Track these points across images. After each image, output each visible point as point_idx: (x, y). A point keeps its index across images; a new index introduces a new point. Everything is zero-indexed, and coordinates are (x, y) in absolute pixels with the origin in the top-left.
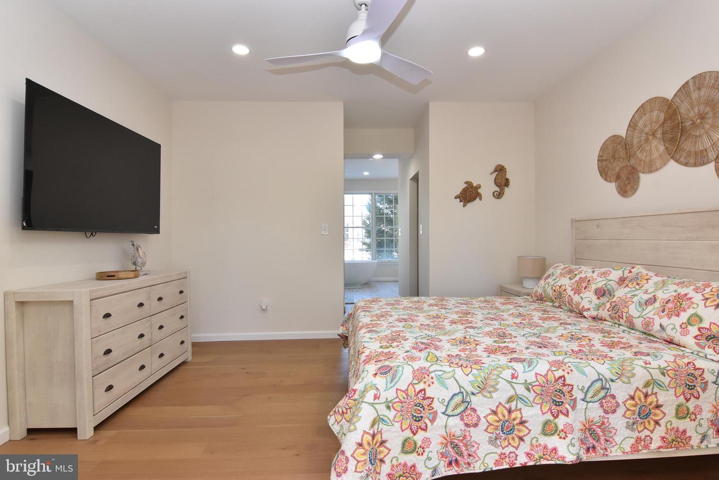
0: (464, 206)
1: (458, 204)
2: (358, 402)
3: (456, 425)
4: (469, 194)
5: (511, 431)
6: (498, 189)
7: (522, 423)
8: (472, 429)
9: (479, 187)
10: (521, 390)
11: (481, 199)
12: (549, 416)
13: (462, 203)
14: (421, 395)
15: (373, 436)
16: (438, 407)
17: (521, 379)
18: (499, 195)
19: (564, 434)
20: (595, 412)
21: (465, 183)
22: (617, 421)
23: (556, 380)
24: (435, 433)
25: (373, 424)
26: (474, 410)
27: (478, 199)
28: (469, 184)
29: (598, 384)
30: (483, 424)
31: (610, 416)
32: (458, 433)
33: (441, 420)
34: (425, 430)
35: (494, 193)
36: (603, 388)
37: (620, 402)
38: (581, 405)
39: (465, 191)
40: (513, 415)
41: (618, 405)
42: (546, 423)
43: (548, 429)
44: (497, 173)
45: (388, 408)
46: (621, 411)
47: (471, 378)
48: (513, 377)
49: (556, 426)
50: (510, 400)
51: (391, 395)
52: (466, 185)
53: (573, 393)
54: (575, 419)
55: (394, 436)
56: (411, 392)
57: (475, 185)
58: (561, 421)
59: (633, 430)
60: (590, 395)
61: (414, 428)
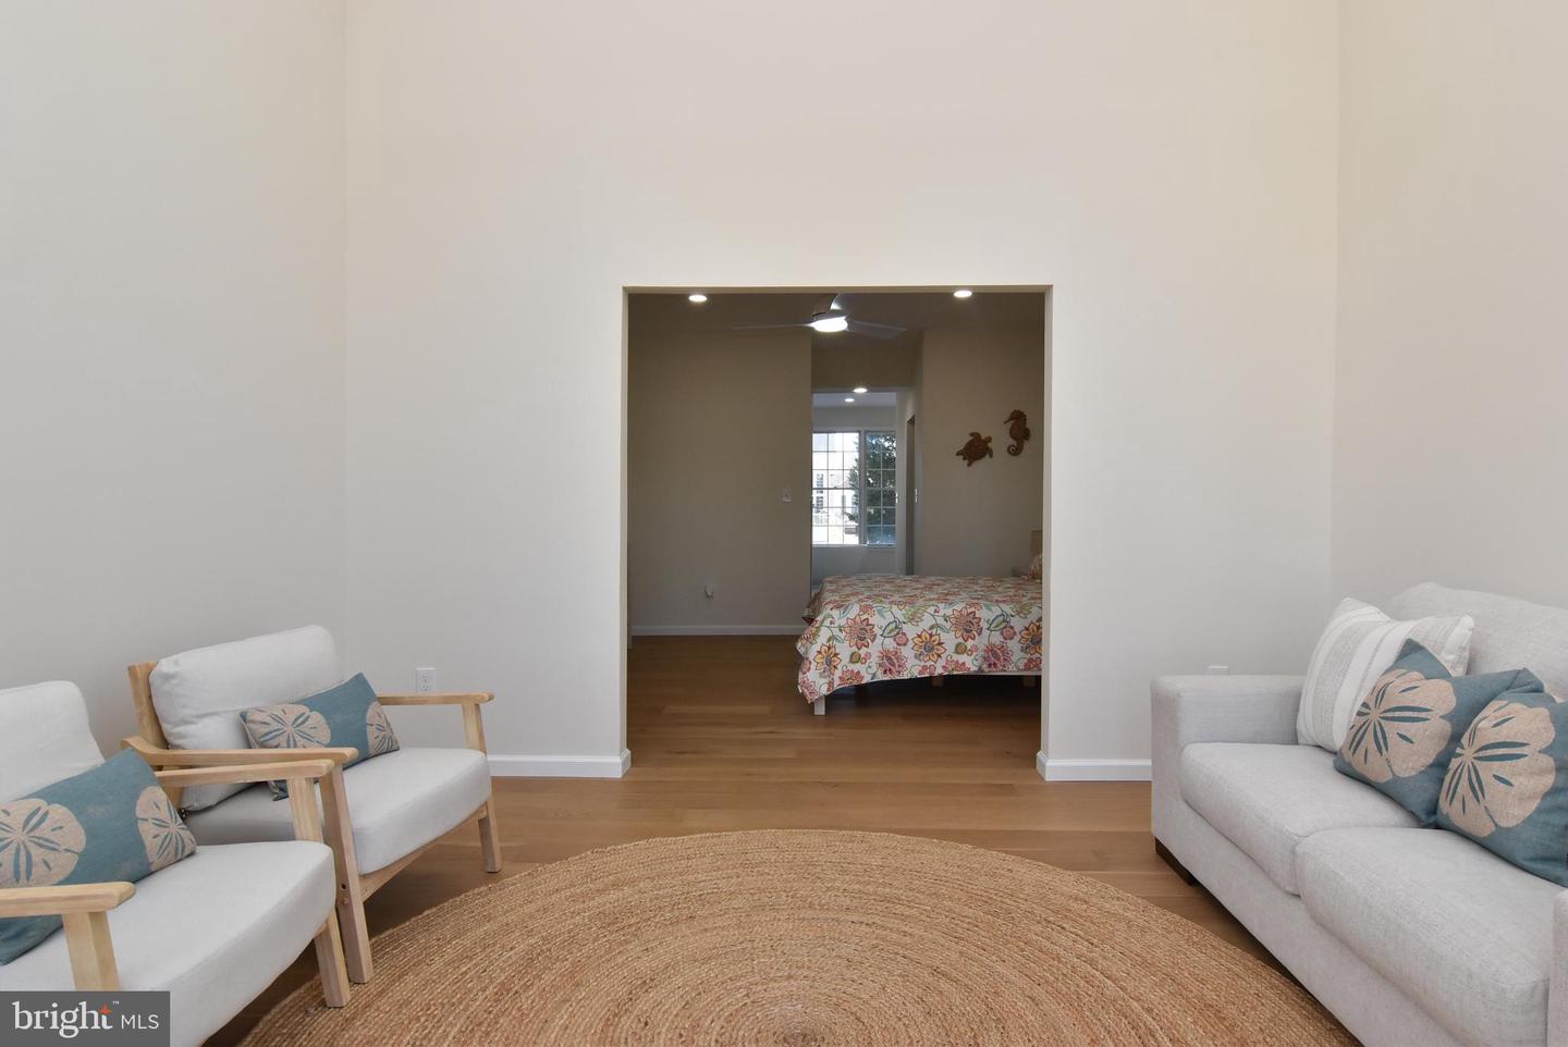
0: (969, 465)
1: (962, 462)
2: (818, 628)
3: (890, 644)
4: (976, 450)
5: (932, 649)
6: (1014, 443)
7: (940, 644)
8: (902, 647)
9: (989, 439)
10: (941, 621)
11: (991, 456)
12: (961, 640)
13: (966, 461)
14: (865, 623)
15: (829, 648)
16: (877, 631)
17: (941, 613)
18: (1015, 451)
19: (969, 652)
20: (997, 638)
21: (972, 435)
22: (1014, 645)
23: (968, 614)
24: (874, 649)
25: (829, 640)
26: (904, 634)
27: (987, 457)
28: (976, 436)
29: (1001, 619)
30: (911, 644)
31: (1009, 641)
32: (891, 650)
33: (879, 640)
34: (867, 647)
35: (1009, 448)
36: (1004, 621)
37: (1017, 631)
38: (986, 633)
39: (970, 445)
40: (933, 639)
41: (1015, 633)
42: (958, 645)
43: (960, 649)
44: (1013, 422)
45: (841, 630)
46: (1017, 638)
47: (903, 611)
48: (935, 611)
49: (966, 647)
50: (932, 628)
51: (843, 622)
52: (972, 438)
53: (981, 624)
54: (980, 642)
55: (844, 650)
56: (858, 619)
57: (983, 436)
58: (970, 643)
59: (1026, 653)
60: (994, 625)
61: (859, 645)
